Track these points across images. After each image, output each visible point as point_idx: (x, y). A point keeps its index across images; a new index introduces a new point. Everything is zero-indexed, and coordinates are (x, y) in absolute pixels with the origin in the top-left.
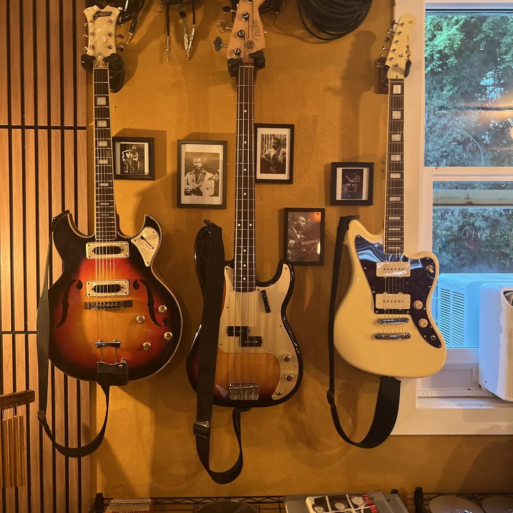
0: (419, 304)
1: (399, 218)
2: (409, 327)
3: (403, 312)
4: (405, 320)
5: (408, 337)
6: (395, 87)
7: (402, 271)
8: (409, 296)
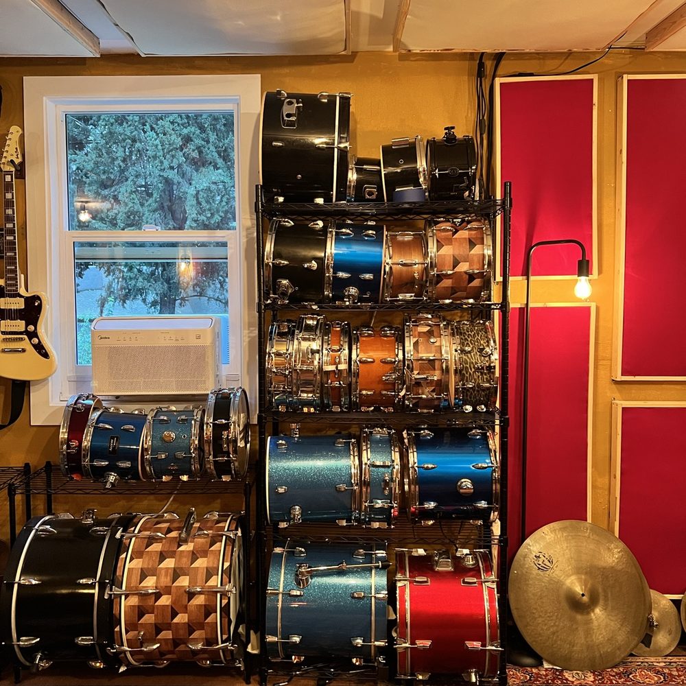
0: (31, 328)
1: (14, 267)
2: (26, 344)
3: (21, 333)
4: (22, 339)
5: (24, 351)
6: (6, 176)
7: (19, 304)
8: (24, 322)
